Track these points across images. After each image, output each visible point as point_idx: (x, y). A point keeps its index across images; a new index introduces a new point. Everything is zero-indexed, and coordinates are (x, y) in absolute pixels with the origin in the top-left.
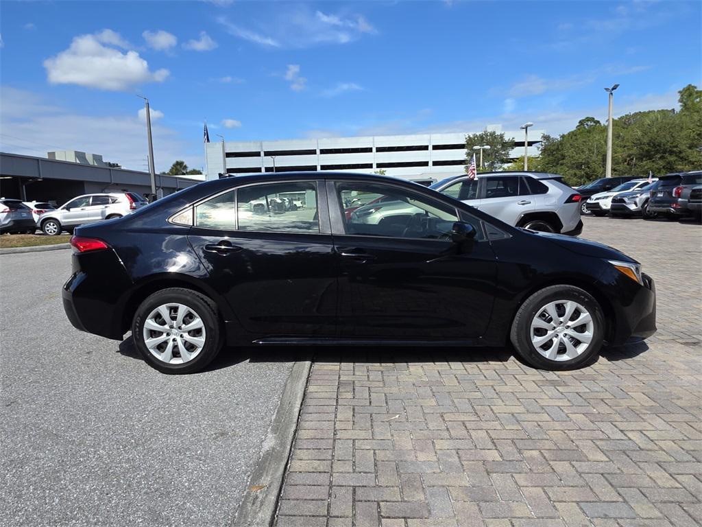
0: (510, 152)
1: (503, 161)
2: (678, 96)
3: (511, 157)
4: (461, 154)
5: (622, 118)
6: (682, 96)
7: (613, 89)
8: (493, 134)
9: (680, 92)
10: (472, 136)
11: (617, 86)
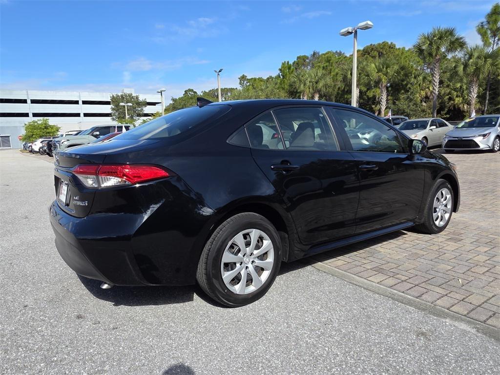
0: (144, 109)
1: (139, 115)
2: (239, 81)
3: (145, 112)
4: (107, 109)
5: (210, 91)
6: (240, 81)
7: (220, 71)
8: (130, 95)
9: (239, 78)
10: (115, 96)
11: (222, 70)
